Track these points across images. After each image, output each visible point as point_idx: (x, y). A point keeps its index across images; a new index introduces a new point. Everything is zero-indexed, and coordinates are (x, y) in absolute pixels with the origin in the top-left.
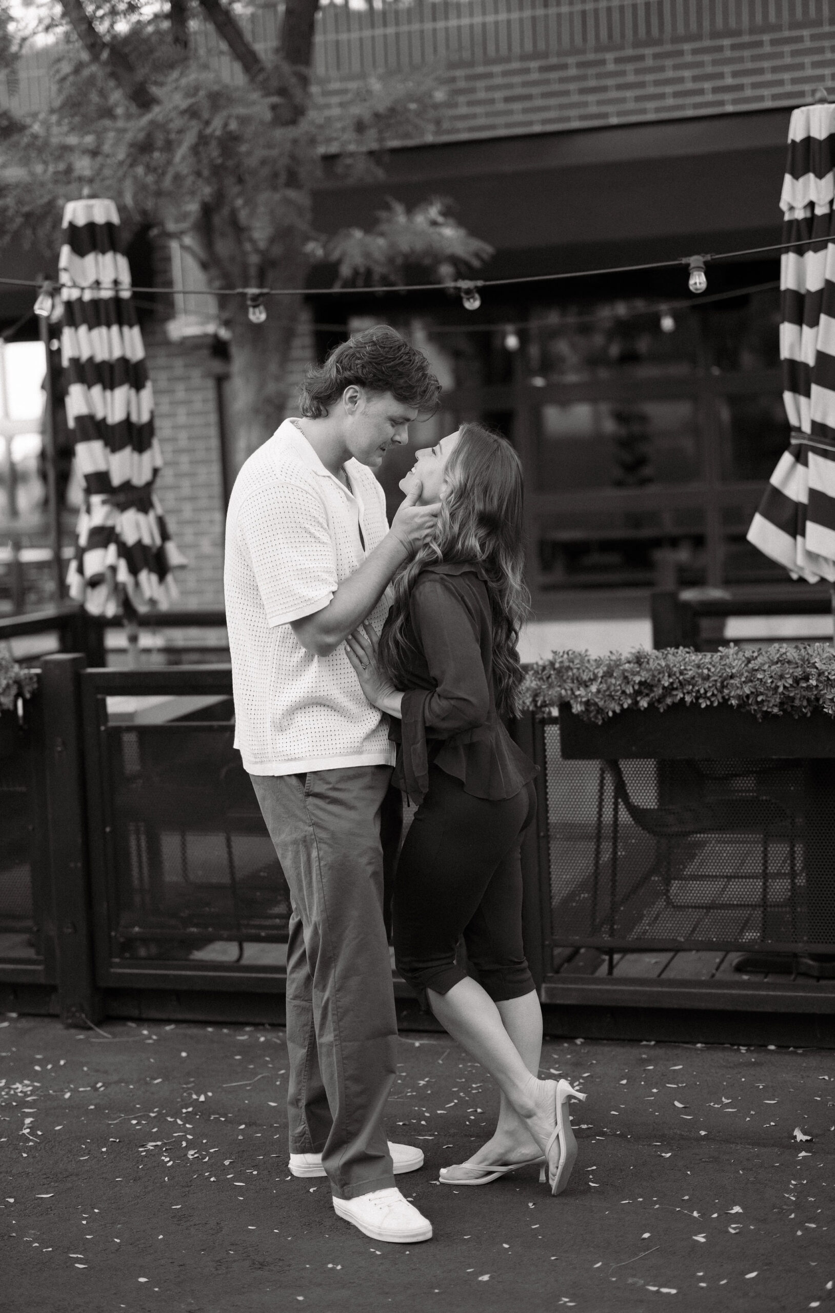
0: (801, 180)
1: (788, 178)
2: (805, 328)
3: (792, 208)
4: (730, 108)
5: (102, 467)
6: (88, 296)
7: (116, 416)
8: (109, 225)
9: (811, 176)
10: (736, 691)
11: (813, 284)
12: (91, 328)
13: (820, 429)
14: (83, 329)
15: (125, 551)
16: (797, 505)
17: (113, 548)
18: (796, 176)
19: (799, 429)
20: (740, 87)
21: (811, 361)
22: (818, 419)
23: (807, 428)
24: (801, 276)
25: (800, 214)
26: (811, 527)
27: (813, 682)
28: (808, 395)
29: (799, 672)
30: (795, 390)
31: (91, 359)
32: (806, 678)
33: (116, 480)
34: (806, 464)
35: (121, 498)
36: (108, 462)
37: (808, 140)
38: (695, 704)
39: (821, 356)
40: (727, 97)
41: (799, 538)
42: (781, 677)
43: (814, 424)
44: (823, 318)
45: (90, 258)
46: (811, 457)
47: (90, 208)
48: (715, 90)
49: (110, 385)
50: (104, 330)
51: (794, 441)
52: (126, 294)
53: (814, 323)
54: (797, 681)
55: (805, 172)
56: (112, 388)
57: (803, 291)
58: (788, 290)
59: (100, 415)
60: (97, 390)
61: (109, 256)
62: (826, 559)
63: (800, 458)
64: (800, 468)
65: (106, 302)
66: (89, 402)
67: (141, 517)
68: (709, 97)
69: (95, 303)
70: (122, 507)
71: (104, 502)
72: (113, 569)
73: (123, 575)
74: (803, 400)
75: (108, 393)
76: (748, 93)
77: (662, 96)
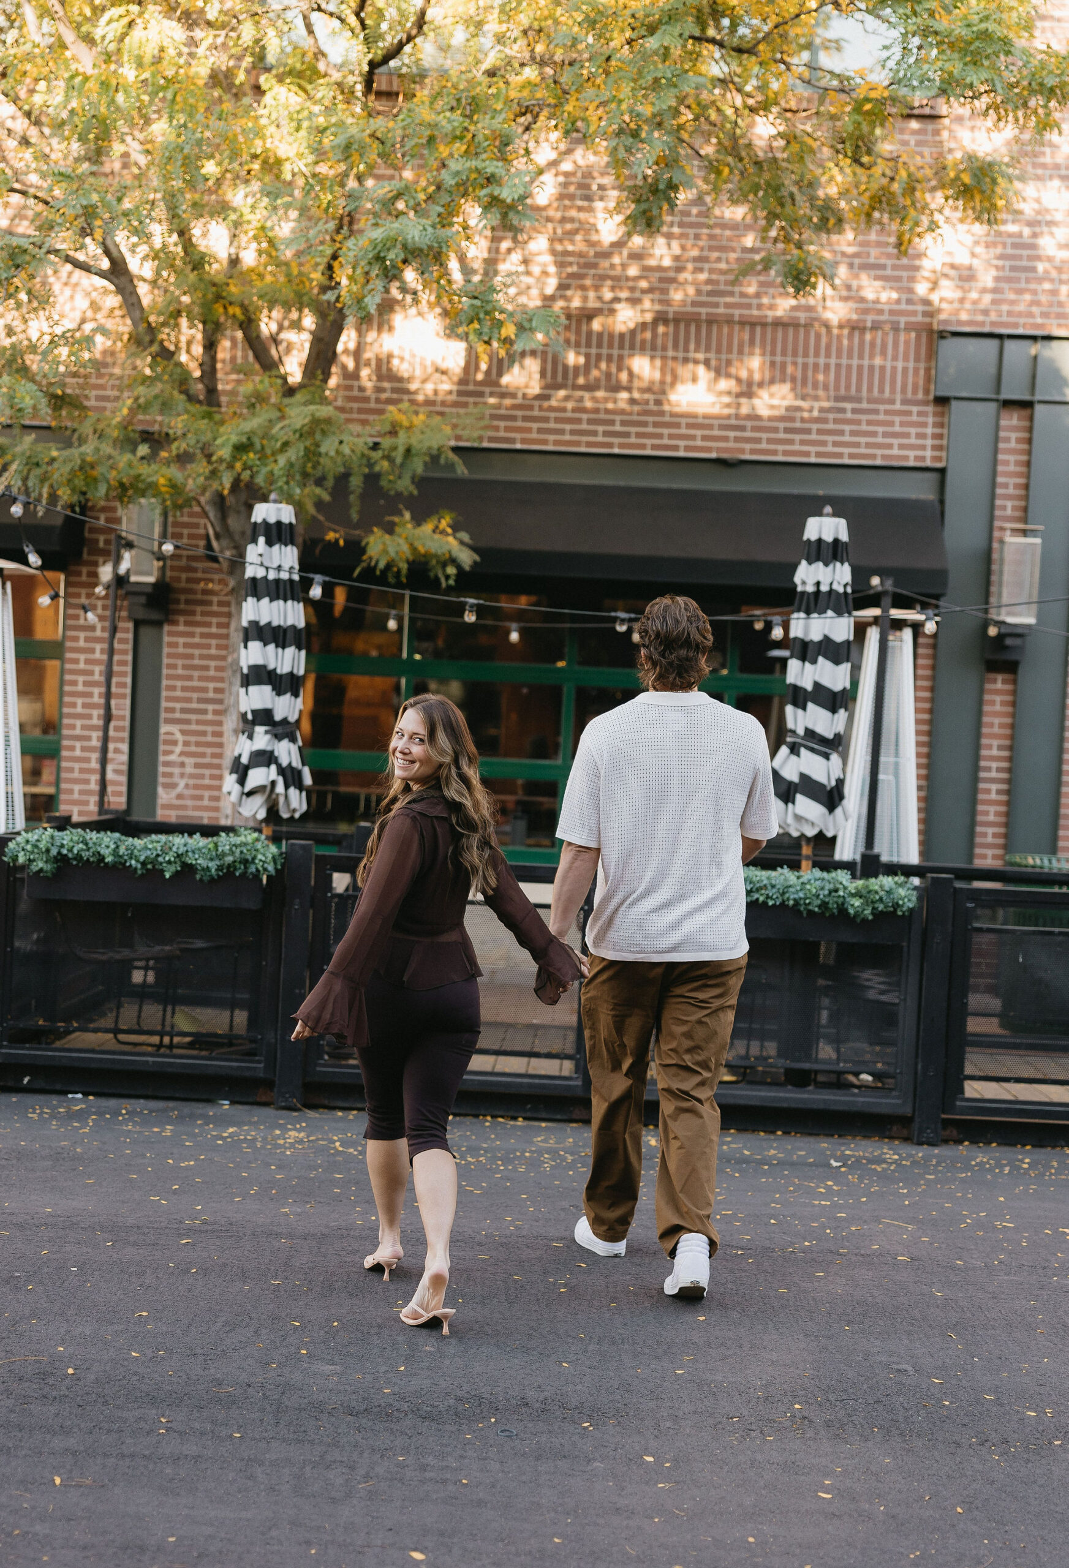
0: (814, 566)
1: (804, 563)
2: (807, 664)
3: (804, 583)
4: (616, 451)
5: (269, 706)
6: (272, 576)
7: (284, 669)
8: (291, 524)
9: (821, 564)
10: (792, 896)
11: (816, 636)
12: (271, 601)
13: (810, 734)
14: (266, 600)
15: (281, 771)
16: (790, 783)
17: (273, 767)
18: (810, 563)
19: (793, 732)
20: (627, 435)
21: (809, 687)
22: (810, 726)
23: (801, 731)
24: (807, 630)
25: (810, 588)
26: (799, 798)
27: (841, 893)
28: (804, 708)
29: (831, 886)
30: (796, 704)
31: (269, 623)
32: (836, 891)
33: (278, 717)
34: (798, 755)
35: (279, 730)
36: (273, 702)
37: (820, 541)
38: (765, 903)
39: (817, 685)
40: (616, 440)
41: (790, 805)
42: (822, 889)
43: (807, 729)
44: (821, 659)
45: (276, 547)
46: (803, 751)
47: (279, 510)
48: (606, 434)
49: (282, 644)
50: (281, 602)
51: (789, 739)
52: (296, 577)
53: (814, 662)
54: (830, 892)
55: (818, 559)
56: (283, 648)
57: (807, 639)
58: (795, 639)
59: (271, 667)
60: (271, 647)
61: (289, 547)
62: (807, 820)
63: (794, 749)
64: (794, 758)
65: (285, 581)
66: (265, 656)
67: (291, 745)
68: (600, 439)
69: (277, 581)
70: (278, 737)
71: (267, 732)
72: (273, 783)
73: (280, 788)
74: (800, 712)
75: (280, 650)
76: (633, 440)
77: (561, 432)
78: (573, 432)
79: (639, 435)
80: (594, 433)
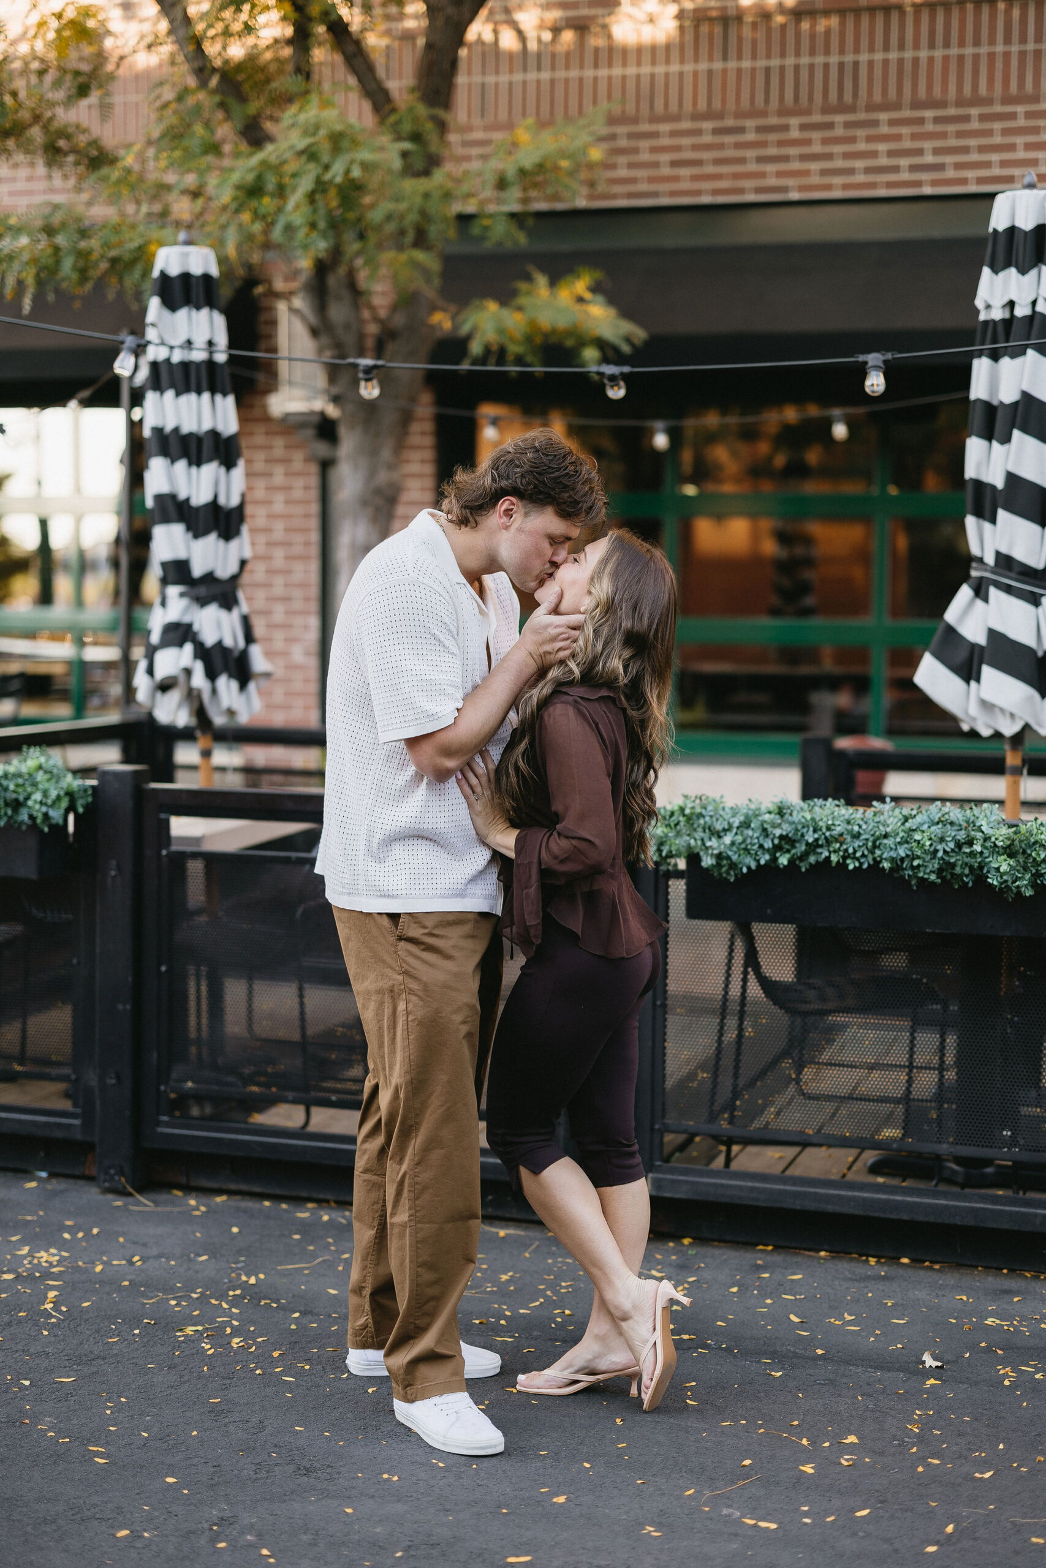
0: (1002, 274)
1: (986, 271)
2: (995, 444)
3: (988, 307)
4: (928, 190)
5: (182, 555)
6: (177, 357)
7: (200, 497)
8: (206, 277)
9: (1013, 271)
10: (889, 853)
11: (1008, 395)
12: (178, 394)
13: (1005, 562)
14: (170, 394)
15: (202, 652)
16: (974, 646)
17: (189, 648)
18: (996, 270)
19: (981, 560)
20: (940, 167)
21: (999, 483)
22: (1004, 550)
23: (990, 559)
24: (994, 383)
25: (998, 314)
26: (987, 671)
27: (977, 848)
28: (993, 521)
29: (962, 836)
30: (979, 514)
31: (176, 430)
32: (970, 843)
33: (197, 571)
34: (986, 600)
35: (202, 591)
36: (188, 548)
37: (1012, 230)
38: (842, 865)
39: (1012, 478)
40: (925, 176)
41: (973, 683)
42: (942, 840)
43: (998, 554)
44: (1016, 434)
45: (183, 313)
46: (993, 592)
47: (186, 255)
48: (913, 168)
49: (197, 461)
50: (193, 396)
51: (974, 573)
52: (221, 357)
53: (1006, 440)
54: (959, 845)
55: (1007, 265)
56: (199, 464)
57: (995, 403)
58: (978, 400)
59: (182, 496)
60: (181, 465)
61: (205, 312)
62: (1002, 710)
63: (980, 591)
64: (979, 603)
65: (198, 365)
66: (171, 478)
67: (223, 614)
68: (905, 176)
69: (185, 365)
70: (203, 602)
71: (182, 595)
72: (188, 672)
73: (199, 680)
74: (987, 526)
75: (194, 469)
76: (950, 174)
77: (851, 171)
78: (868, 170)
79: (958, 166)
80: (896, 169)
